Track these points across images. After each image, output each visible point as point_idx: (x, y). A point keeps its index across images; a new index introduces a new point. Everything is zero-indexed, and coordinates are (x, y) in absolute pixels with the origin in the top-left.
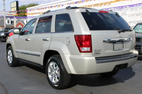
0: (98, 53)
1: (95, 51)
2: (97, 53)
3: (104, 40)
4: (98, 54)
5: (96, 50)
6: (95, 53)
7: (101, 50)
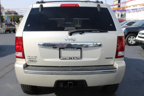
0: (33, 60)
1: (28, 58)
2: (31, 60)
3: (39, 43)
4: (33, 62)
5: (30, 57)
6: (29, 60)
7: (36, 57)
